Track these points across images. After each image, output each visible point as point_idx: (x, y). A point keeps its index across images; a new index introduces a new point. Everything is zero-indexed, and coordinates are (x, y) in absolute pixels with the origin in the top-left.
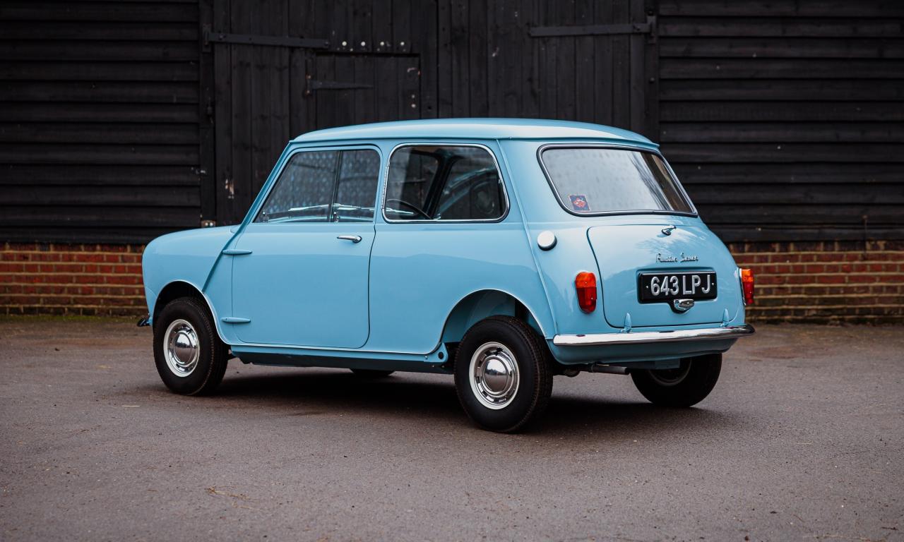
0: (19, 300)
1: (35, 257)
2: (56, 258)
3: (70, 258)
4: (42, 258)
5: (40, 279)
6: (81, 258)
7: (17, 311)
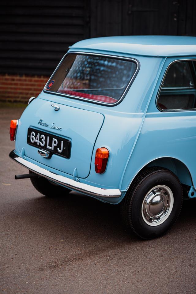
0: (11, 97)
1: (17, 80)
2: (25, 80)
3: (31, 81)
4: (20, 80)
5: (19, 89)
6: (36, 81)
7: (10, 101)
